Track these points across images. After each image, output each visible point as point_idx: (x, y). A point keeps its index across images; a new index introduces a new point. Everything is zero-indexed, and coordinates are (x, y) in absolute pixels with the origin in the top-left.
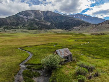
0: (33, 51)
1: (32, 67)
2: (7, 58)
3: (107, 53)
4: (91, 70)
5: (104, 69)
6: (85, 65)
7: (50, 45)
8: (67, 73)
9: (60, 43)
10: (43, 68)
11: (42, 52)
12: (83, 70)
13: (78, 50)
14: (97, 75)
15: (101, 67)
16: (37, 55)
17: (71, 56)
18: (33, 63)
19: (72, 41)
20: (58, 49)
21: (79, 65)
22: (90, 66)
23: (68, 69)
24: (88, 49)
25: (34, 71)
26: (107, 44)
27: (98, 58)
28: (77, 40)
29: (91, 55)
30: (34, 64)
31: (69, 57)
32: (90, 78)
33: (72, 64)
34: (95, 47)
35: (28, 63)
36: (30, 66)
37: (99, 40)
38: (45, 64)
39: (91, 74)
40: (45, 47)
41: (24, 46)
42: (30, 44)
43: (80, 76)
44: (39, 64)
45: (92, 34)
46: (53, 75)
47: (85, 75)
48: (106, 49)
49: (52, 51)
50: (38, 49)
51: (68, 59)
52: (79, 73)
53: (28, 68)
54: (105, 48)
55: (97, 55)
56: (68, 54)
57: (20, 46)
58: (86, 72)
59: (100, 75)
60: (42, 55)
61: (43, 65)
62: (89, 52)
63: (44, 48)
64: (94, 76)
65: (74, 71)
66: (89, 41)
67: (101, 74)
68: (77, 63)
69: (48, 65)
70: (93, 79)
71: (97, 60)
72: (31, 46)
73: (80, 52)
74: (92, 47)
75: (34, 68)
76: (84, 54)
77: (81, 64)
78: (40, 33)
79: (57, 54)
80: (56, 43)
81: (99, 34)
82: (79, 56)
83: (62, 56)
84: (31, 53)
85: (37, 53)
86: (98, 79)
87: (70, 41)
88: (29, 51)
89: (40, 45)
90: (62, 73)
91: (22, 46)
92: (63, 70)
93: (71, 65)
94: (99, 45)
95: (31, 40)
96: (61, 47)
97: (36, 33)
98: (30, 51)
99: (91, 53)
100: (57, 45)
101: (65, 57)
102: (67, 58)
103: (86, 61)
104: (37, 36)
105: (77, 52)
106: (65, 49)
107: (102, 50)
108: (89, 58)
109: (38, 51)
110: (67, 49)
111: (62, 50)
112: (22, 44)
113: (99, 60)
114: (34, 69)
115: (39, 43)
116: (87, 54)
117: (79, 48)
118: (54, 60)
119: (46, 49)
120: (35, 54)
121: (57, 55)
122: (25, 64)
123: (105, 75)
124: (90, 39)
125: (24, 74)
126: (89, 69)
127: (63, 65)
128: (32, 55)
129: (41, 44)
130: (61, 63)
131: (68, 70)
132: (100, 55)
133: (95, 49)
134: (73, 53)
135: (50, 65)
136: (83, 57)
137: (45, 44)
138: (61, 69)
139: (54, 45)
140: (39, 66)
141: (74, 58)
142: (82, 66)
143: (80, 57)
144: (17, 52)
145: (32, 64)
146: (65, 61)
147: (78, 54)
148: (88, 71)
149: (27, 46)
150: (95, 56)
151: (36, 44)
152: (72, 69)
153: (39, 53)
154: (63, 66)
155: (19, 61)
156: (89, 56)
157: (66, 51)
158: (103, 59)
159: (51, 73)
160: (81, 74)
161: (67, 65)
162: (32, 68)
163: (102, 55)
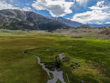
4: (77, 64)
5: (82, 64)
6: (74, 62)
8: (67, 66)
12: (74, 64)
13: (66, 53)
14: (79, 66)
15: (81, 63)
16: (43, 57)
17: (65, 58)
22: (77, 62)
24: (72, 52)
26: (83, 48)
27: (79, 59)
29: (75, 57)
32: (77, 67)
34: (76, 51)
36: (46, 64)
37: (78, 44)
43: (73, 66)
45: (72, 37)
46: (61, 67)
47: (75, 66)
48: (83, 52)
49: (50, 54)
55: (78, 57)
62: (73, 55)
65: (70, 65)
68: (70, 62)
69: (58, 63)
73: (68, 55)
74: (74, 51)
75: (49, 64)
76: (71, 56)
77: (72, 62)
78: (23, 34)
81: (77, 37)
85: (40, 55)
93: (66, 63)
94: (79, 49)
99: (75, 55)
103: (73, 60)
107: (81, 53)
119: (44, 53)
120: (41, 57)
122: (41, 63)
123: (82, 66)
132: (80, 57)
133: (77, 52)
141: (67, 59)
143: (70, 58)
152: (68, 64)
156: (74, 57)
158: (81, 59)
159: (59, 66)
163: (81, 56)
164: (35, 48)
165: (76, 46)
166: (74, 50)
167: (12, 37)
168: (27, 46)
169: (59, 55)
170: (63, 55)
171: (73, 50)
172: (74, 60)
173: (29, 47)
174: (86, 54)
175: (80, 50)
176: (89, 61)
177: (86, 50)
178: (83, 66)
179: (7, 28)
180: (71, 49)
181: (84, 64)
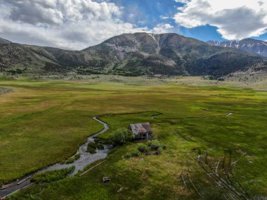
0: (111, 123)
1: (100, 141)
2: (76, 130)
5: (176, 151)
11: (123, 125)
14: (157, 154)
17: (150, 133)
18: (103, 137)
31: (147, 134)
35: (98, 137)
36: (98, 140)
42: (114, 110)
50: (121, 121)
51: (141, 137)
53: (95, 141)
56: (145, 131)
64: (154, 154)
70: (149, 156)
72: (114, 115)
83: (136, 133)
84: (108, 125)
85: (115, 126)
89: (130, 114)
97: (139, 84)
98: (108, 122)
100: (159, 117)
101: (140, 134)
102: (145, 135)
106: (144, 123)
109: (118, 123)
110: (147, 123)
111: (139, 125)
112: (102, 110)
120: (112, 128)
125: (89, 145)
137: (140, 113)
138: (127, 146)
140: (107, 141)
149: (107, 115)
151: (123, 112)
164: (129, 111)
167: (118, 92)
168: (120, 107)
169: (133, 126)
170: (145, 127)
173: (121, 109)
179: (117, 71)
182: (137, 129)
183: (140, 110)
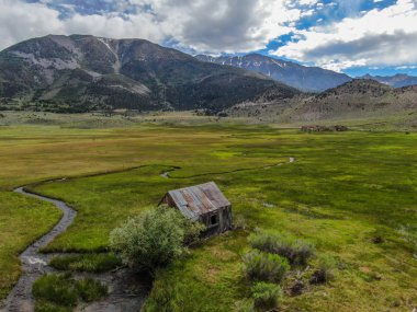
0: (76, 198)
1: (72, 261)
3: (356, 196)
4: (298, 259)
5: (346, 256)
6: (279, 244)
7: (148, 174)
8: (212, 276)
9: (186, 163)
10: (119, 264)
11: (115, 201)
13: (253, 189)
14: (320, 279)
15: (336, 249)
16: (94, 214)
17: (226, 211)
18: (78, 245)
19: (230, 154)
20: (177, 186)
21: (256, 246)
22: (299, 245)
23: (216, 263)
24: (291, 183)
25: (80, 279)
26: (354, 163)
27: (325, 217)
28: (249, 150)
29: (301, 207)
30: (83, 251)
31: (220, 215)
32: (296, 290)
33: (232, 242)
34: (315, 176)
35: (56, 246)
36: (64, 259)
38: (125, 246)
39: (299, 274)
40: (127, 180)
41: (40, 177)
42: (65, 170)
43: (260, 285)
44: (102, 250)
45: (304, 130)
46: (158, 288)
47: (277, 281)
48: (351, 182)
49: (153, 194)
50: (101, 190)
51: (214, 224)
52: (256, 275)
53: (55, 266)
54: (349, 177)
55: (321, 204)
56: (214, 207)
57: (22, 181)
58: (283, 269)
59: (332, 278)
60: (116, 211)
61: (118, 252)
62: (294, 195)
63: (124, 186)
64: (312, 282)
65: (238, 269)
66: (292, 154)
67: (334, 272)
68: (249, 239)
69: (140, 251)
70: (306, 294)
71: (320, 222)
72: (70, 179)
73: (259, 195)
74: (304, 178)
75: (80, 265)
76: (275, 201)
77: (264, 241)
78: (105, 125)
79: (172, 205)
80: (169, 162)
81: (327, 130)
82: (256, 211)
83: (193, 215)
84: (71, 205)
85: (92, 203)
86: (326, 291)
87: (223, 155)
88: (60, 200)
89: (109, 173)
90: (195, 278)
91: (32, 178)
92: (197, 268)
93: (227, 247)
94: (329, 168)
95: (70, 156)
96: (188, 181)
97: (89, 125)
98: (66, 197)
99: (301, 198)
100: (176, 173)
101: (204, 218)
102: (214, 219)
104: (94, 138)
105: (252, 195)
106: (205, 186)
107: (337, 187)
108: (294, 215)
109: (97, 197)
110: (212, 185)
112: (33, 172)
113: (329, 221)
114: (81, 270)
115: (105, 166)
116: (285, 202)
117: (255, 182)
118: (161, 228)
119: (129, 190)
120: (88, 211)
121: (172, 210)
122: (45, 252)
124: (298, 146)
125: (37, 294)
126: (295, 256)
127: (199, 246)
128: (75, 214)
129: (110, 170)
130: (189, 241)
131: (218, 267)
132: (332, 206)
133: (315, 182)
134: (236, 200)
135: (144, 251)
136: (273, 212)
137: (129, 170)
138: (189, 265)
139: (163, 172)
140: (101, 257)
141: (240, 221)
142: (266, 247)
143: (263, 215)
144: (8, 204)
145: (72, 251)
146: (203, 234)
147: (255, 204)
148: (289, 267)
149: (54, 180)
150: (315, 209)
151: (89, 170)
152: (232, 261)
153: (103, 207)
154: (197, 252)
155: (16, 241)
156: (294, 210)
157: (208, 193)
158: (341, 218)
159: (152, 280)
160: (264, 278)
161: (211, 245)
162: (74, 265)
163: (337, 204)
165: (318, 156)
166: (301, 174)
169: (174, 192)
171: (298, 171)
172: (288, 227)
174: (375, 189)
175: (338, 173)
176: (402, 232)
177: (368, 171)
178: (359, 281)
180: (287, 170)
181: (362, 257)
182: (195, 201)
183: (127, 166)
